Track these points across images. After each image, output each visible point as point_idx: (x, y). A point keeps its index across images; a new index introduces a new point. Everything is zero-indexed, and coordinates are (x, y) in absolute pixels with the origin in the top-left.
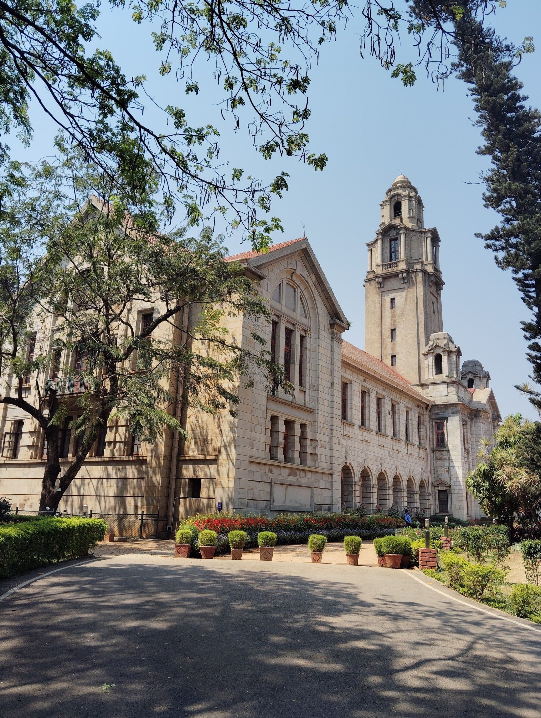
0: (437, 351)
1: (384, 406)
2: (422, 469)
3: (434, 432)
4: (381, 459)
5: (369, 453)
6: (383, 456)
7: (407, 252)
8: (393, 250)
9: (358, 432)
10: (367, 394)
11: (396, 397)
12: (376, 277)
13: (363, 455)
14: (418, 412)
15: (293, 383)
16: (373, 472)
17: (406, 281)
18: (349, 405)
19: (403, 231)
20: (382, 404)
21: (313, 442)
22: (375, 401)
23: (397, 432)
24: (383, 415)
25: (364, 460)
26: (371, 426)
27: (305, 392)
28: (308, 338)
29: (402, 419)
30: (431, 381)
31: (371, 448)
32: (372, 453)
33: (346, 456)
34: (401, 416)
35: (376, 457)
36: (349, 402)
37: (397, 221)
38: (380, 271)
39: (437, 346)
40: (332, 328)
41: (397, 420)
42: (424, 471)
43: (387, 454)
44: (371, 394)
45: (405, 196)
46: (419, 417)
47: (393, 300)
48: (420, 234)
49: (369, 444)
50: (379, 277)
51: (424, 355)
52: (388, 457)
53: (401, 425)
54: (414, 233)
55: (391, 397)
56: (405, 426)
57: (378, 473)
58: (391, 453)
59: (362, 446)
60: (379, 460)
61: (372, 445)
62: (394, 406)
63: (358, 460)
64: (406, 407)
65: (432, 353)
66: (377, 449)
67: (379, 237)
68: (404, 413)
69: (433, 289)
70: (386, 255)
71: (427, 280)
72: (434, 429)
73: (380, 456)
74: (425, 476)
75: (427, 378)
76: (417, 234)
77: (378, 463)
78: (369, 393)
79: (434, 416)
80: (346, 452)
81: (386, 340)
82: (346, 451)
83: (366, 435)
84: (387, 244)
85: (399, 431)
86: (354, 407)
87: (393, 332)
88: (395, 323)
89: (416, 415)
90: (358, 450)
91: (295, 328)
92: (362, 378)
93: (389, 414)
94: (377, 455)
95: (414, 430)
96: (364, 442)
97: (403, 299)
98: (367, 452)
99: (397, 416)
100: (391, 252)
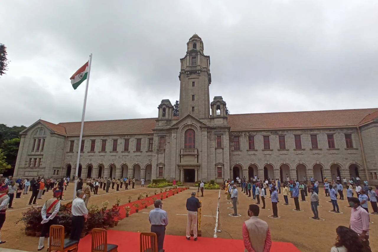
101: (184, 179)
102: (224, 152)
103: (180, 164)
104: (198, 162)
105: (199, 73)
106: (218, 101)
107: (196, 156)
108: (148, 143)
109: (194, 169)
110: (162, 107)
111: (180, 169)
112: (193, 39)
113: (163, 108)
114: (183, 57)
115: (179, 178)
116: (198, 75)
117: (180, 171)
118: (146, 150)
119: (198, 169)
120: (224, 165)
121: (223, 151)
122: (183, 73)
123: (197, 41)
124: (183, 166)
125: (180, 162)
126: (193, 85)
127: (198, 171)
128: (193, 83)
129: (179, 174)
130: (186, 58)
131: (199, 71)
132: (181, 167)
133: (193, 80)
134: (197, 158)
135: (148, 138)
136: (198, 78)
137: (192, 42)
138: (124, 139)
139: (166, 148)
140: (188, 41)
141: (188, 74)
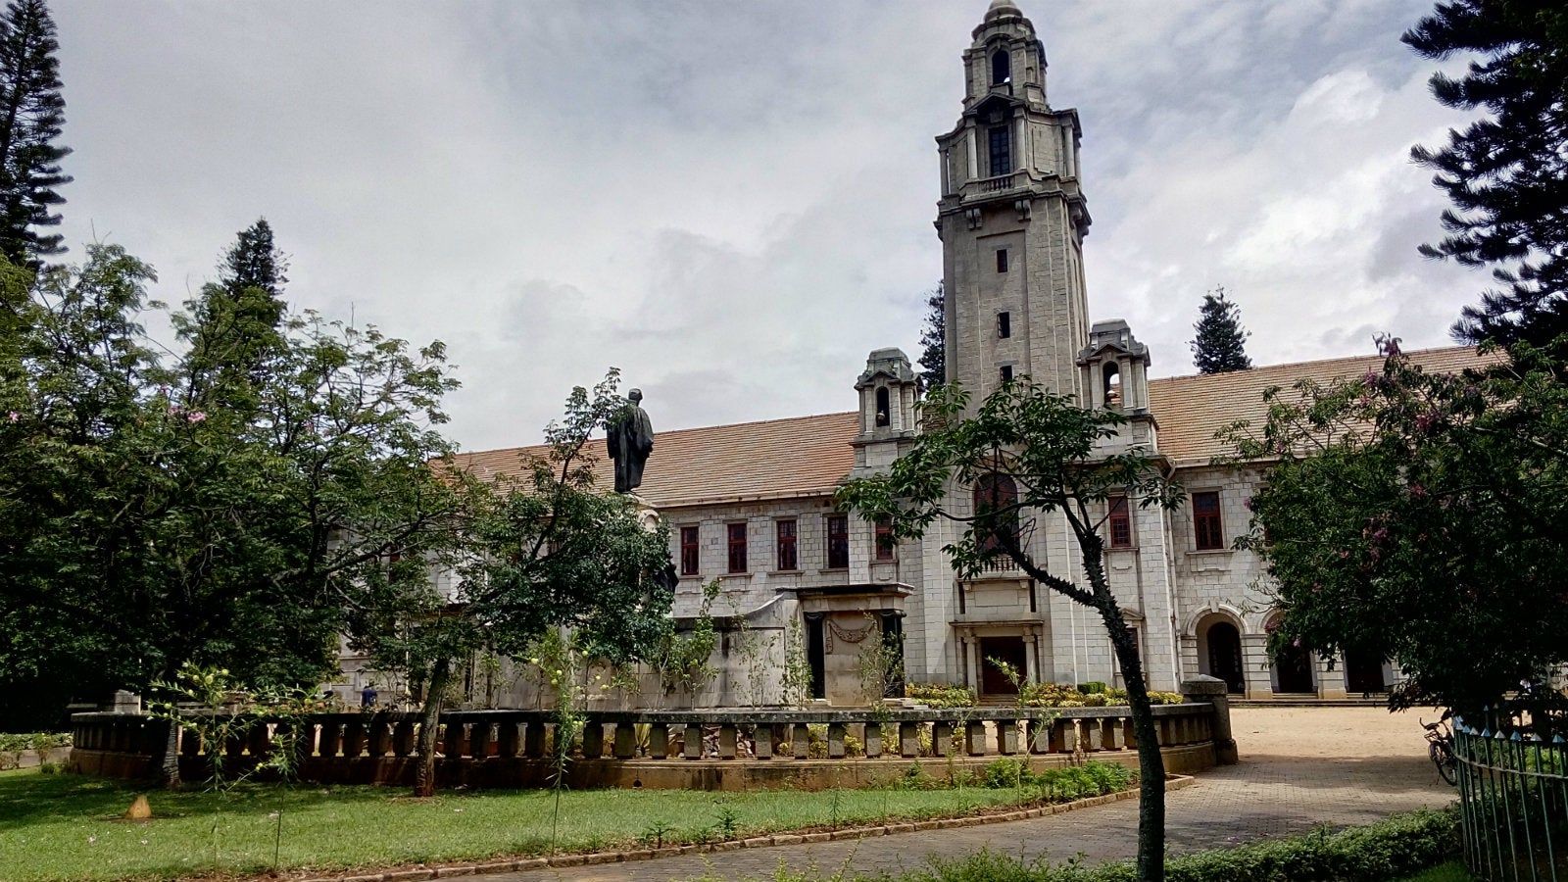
101: (981, 680)
102: (1143, 565)
103: (960, 618)
104: (1033, 609)
105: (1025, 211)
106: (1109, 348)
107: (1025, 585)
108: (827, 534)
109: (1021, 638)
110: (873, 386)
111: (962, 639)
112: (991, 32)
113: (876, 388)
114: (951, 128)
115: (961, 676)
116: (1021, 218)
117: (965, 646)
118: (821, 566)
119: (1036, 637)
120: (1143, 620)
121: (1138, 562)
122: (952, 213)
123: (1011, 44)
124: (973, 627)
125: (963, 611)
126: (1002, 267)
127: (1035, 644)
128: (1002, 256)
129: (960, 660)
130: (961, 136)
131: (1022, 199)
132: (966, 631)
133: (1000, 243)
134: (1028, 593)
135: (824, 515)
136: (1024, 231)
137: (985, 50)
138: (724, 521)
139: (901, 556)
140: (968, 42)
141: (973, 220)
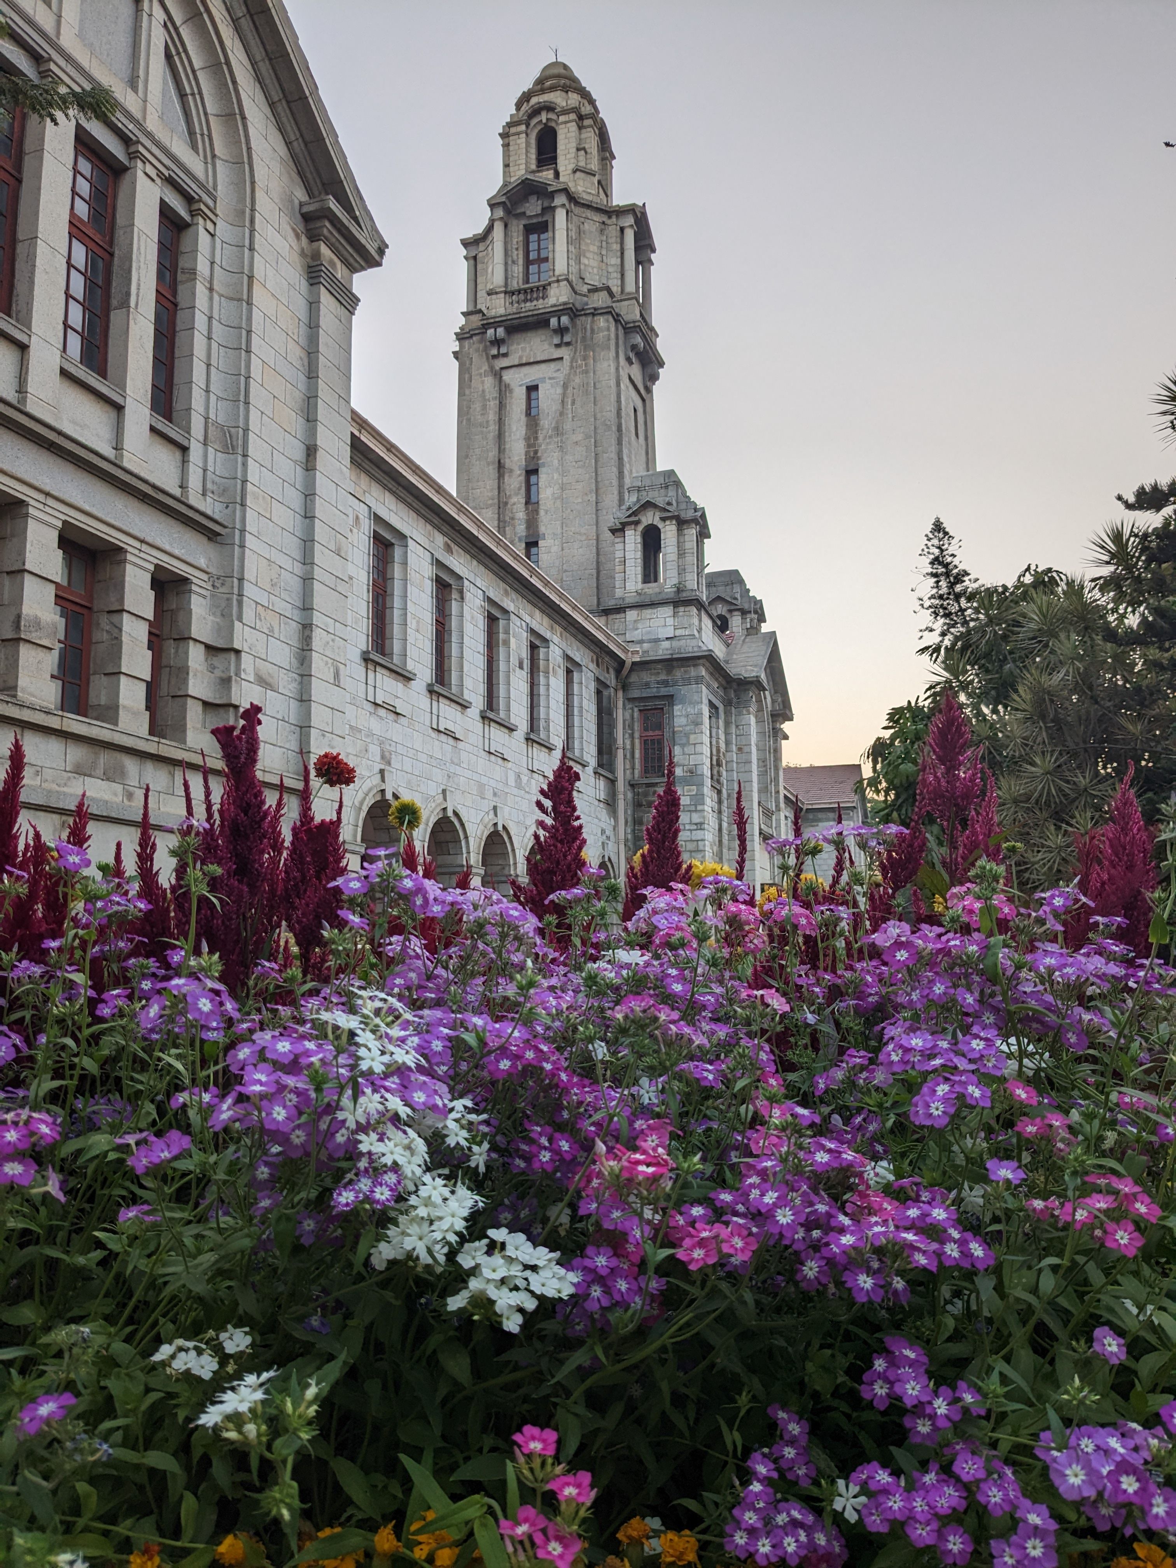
0: (649, 518)
1: (507, 643)
2: (603, 832)
3: (637, 735)
4: (495, 794)
5: (459, 770)
6: (500, 786)
7: (572, 262)
8: (533, 256)
9: (424, 701)
10: (455, 595)
11: (540, 622)
12: (485, 327)
13: (439, 775)
14: (598, 680)
15: (121, 385)
16: (471, 829)
17: (567, 339)
18: (396, 613)
19: (560, 200)
20: (502, 636)
21: (222, 656)
22: (481, 622)
23: (542, 723)
24: (502, 666)
25: (444, 792)
26: (466, 692)
27: (184, 449)
28: (203, 239)
29: (556, 685)
30: (631, 599)
31: (464, 756)
32: (468, 774)
33: (382, 772)
34: (552, 680)
35: (481, 786)
36: (397, 603)
37: (547, 175)
38: (498, 307)
39: (648, 505)
40: (313, 237)
41: (542, 690)
42: (608, 838)
43: (512, 781)
44: (468, 596)
45: (565, 112)
46: (599, 693)
47: (532, 389)
48: (605, 218)
49: (461, 745)
50: (495, 325)
51: (613, 531)
52: (515, 791)
53: (552, 703)
54: (589, 213)
55: (528, 619)
56: (562, 708)
57: (486, 833)
58: (525, 779)
59: (441, 747)
60: (489, 794)
61: (468, 748)
62: (533, 647)
63: (423, 788)
64: (568, 658)
65: (637, 523)
66: (482, 762)
67: (496, 216)
68: (561, 673)
69: (636, 371)
70: (515, 268)
71: (621, 342)
72: (636, 726)
73: (493, 783)
74: (611, 850)
75: (619, 593)
76: (598, 217)
77: (487, 805)
78: (461, 592)
79: (636, 694)
80: (386, 759)
81: (514, 499)
82: (383, 757)
83: (449, 716)
84: (517, 237)
85: (547, 721)
86: (412, 623)
87: (533, 479)
88: (536, 452)
89: (592, 686)
90: (423, 758)
91: (133, 156)
92: (440, 539)
93: (521, 667)
94: (484, 780)
95: (585, 724)
96: (443, 737)
97: (559, 390)
98: (453, 769)
99: (542, 680)
100: (528, 262)
